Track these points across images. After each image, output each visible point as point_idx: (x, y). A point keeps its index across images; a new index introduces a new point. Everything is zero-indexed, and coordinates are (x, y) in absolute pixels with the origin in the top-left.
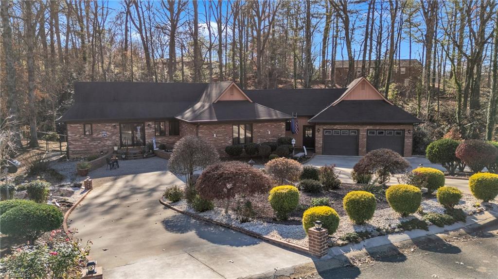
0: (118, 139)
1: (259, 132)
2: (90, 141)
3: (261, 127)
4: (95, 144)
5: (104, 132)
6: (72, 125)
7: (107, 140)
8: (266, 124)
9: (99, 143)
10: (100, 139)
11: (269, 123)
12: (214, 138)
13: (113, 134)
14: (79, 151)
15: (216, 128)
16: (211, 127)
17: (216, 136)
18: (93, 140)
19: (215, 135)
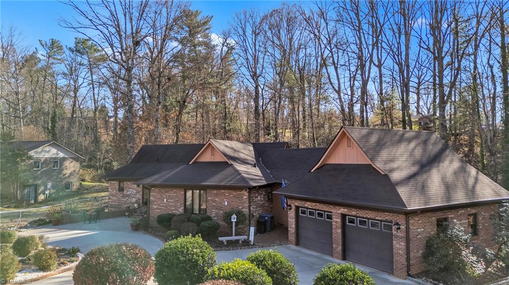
0: (140, 197)
1: (214, 201)
2: (122, 197)
3: (216, 195)
4: (125, 200)
5: (131, 190)
6: (112, 182)
7: (132, 197)
8: (223, 191)
9: (128, 200)
10: (128, 196)
11: (226, 191)
12: (165, 203)
13: (138, 192)
14: (114, 205)
15: (167, 192)
16: (163, 190)
17: (167, 201)
18: (124, 196)
19: (165, 200)
